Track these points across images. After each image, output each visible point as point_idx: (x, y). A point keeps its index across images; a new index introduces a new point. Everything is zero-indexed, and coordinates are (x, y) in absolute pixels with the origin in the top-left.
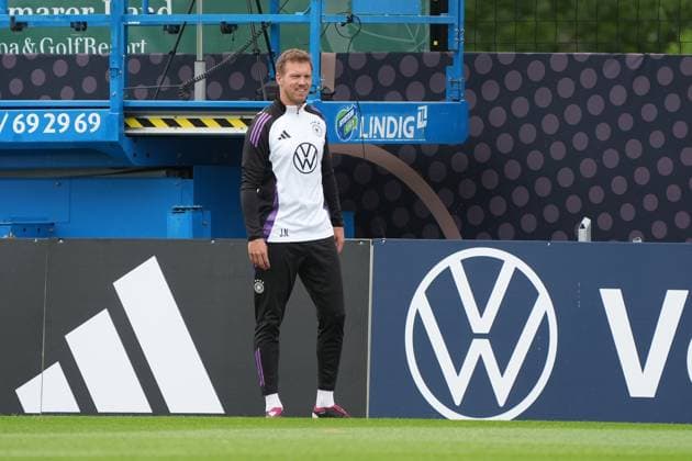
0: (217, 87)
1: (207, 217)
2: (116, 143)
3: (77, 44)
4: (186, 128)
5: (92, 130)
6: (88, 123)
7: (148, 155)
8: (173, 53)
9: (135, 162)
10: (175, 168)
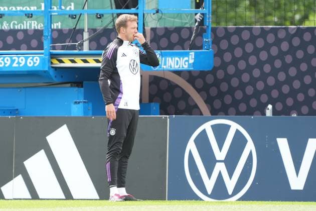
1: (90, 105)
2: (47, 71)
3: (28, 24)
4: (80, 64)
5: (35, 65)
6: (33, 61)
7: (62, 77)
8: (75, 28)
9: (56, 80)
10: (74, 83)
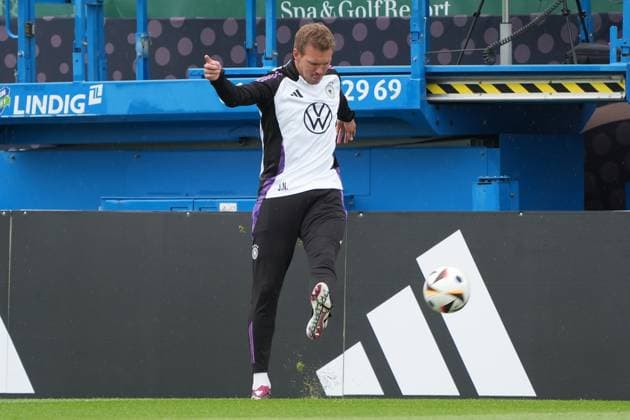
0: (525, 50)
1: (514, 188)
2: (418, 110)
3: (377, 7)
4: (492, 94)
5: (392, 98)
6: (387, 89)
7: (452, 123)
8: (477, 15)
9: (439, 131)
10: (477, 137)
